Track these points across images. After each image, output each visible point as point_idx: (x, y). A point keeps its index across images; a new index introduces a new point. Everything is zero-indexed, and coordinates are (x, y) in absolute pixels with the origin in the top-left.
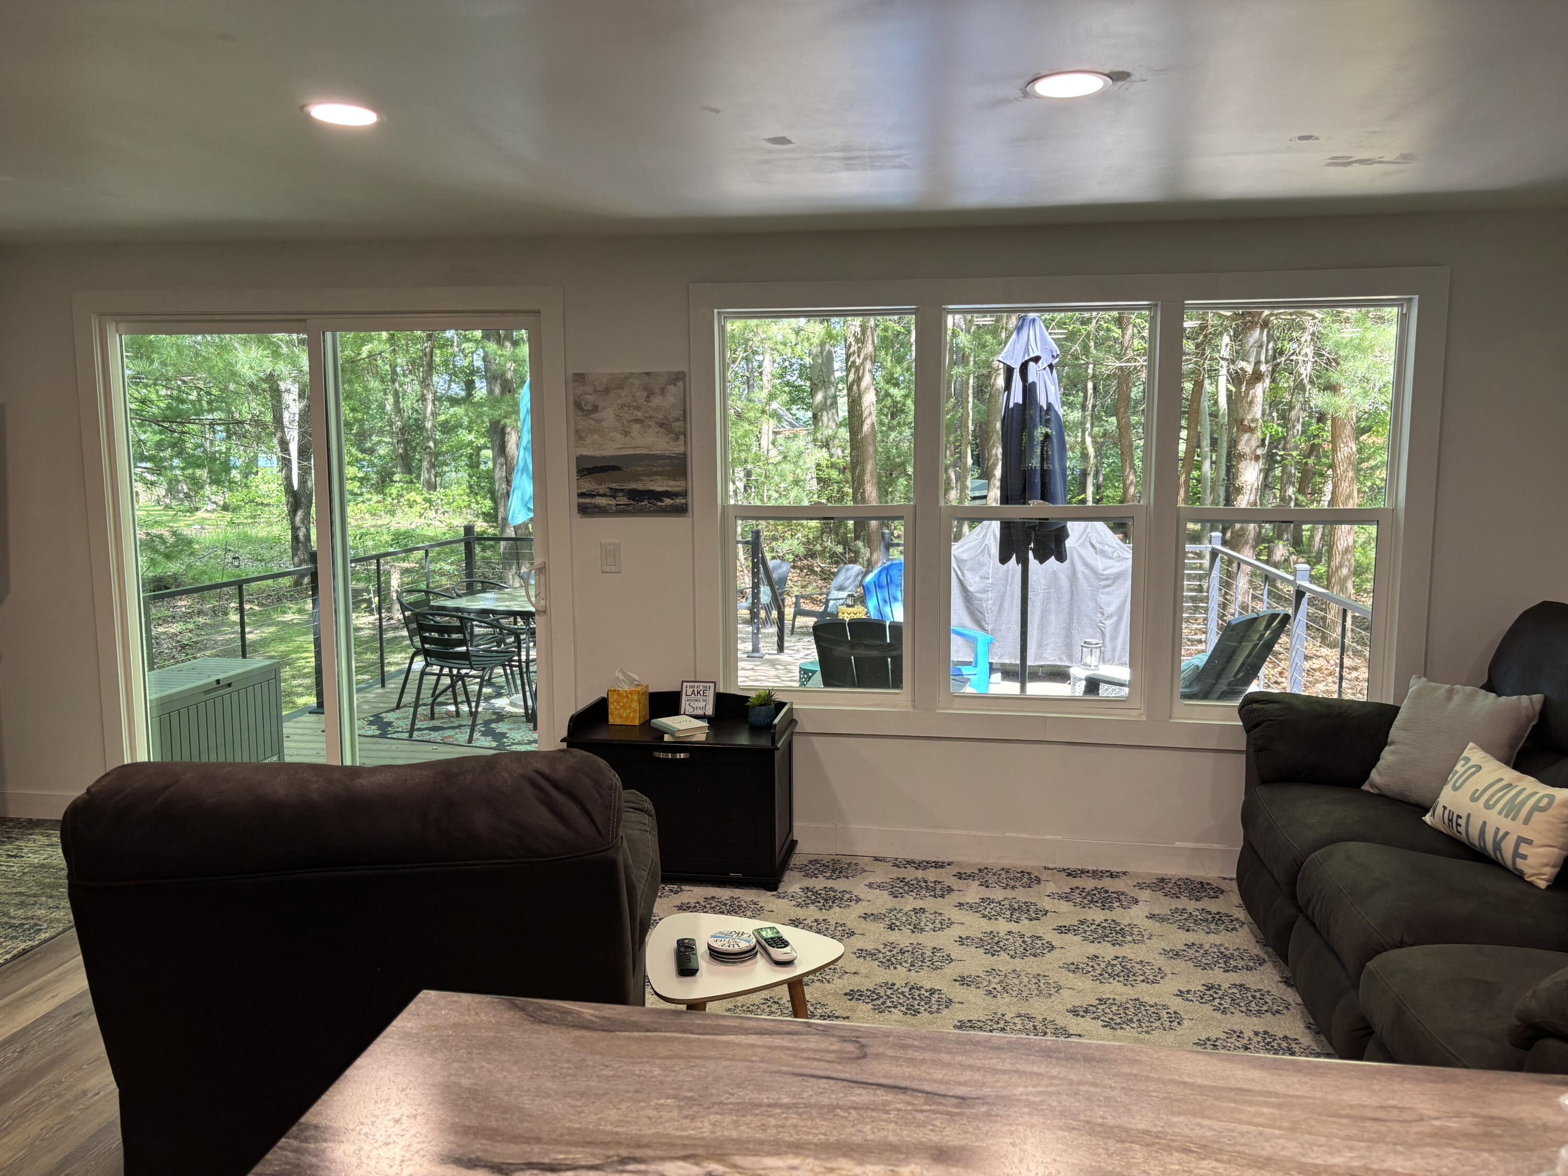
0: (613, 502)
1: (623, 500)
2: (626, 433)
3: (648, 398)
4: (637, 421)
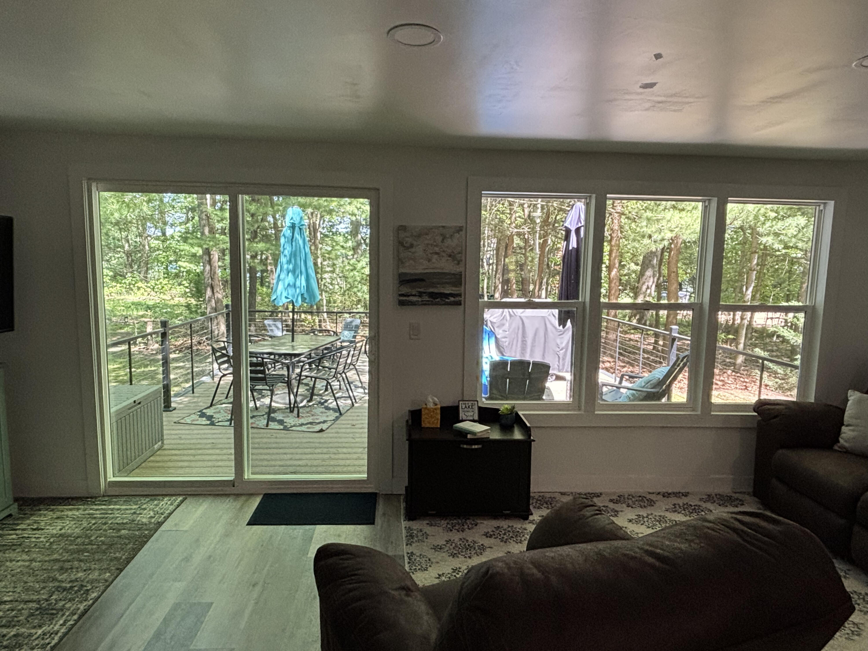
0: (420, 299)
1: (426, 298)
2: (429, 260)
3: (443, 241)
4: (437, 253)
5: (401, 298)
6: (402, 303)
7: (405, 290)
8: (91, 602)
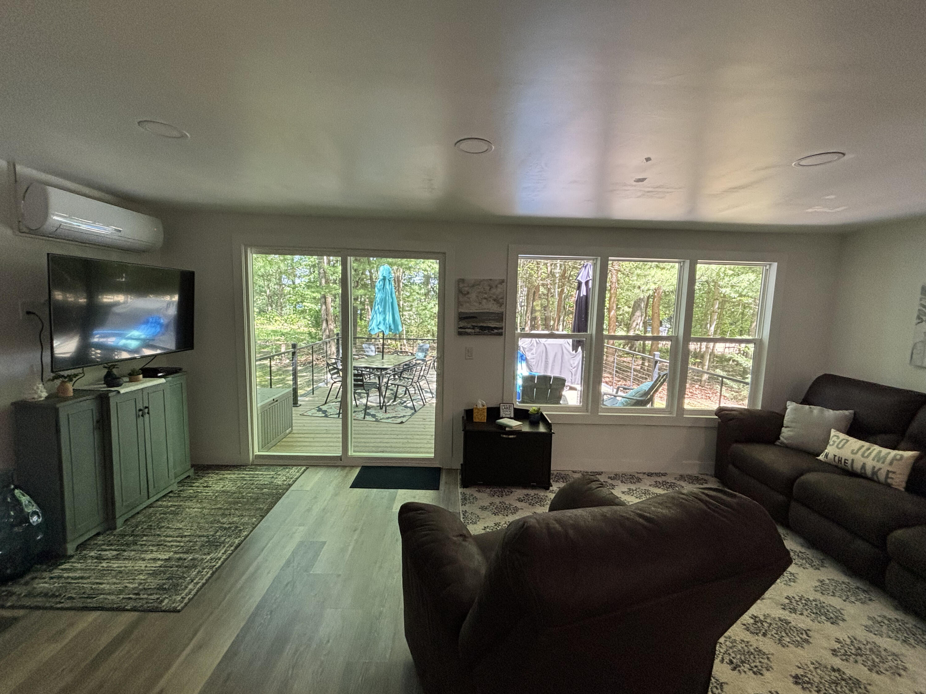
0: (473, 331)
1: (478, 330)
2: (480, 303)
3: (490, 290)
4: (485, 298)
5: (460, 330)
6: (460, 334)
7: (462, 324)
8: (243, 538)
